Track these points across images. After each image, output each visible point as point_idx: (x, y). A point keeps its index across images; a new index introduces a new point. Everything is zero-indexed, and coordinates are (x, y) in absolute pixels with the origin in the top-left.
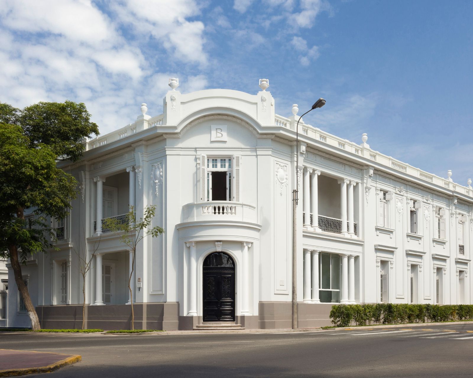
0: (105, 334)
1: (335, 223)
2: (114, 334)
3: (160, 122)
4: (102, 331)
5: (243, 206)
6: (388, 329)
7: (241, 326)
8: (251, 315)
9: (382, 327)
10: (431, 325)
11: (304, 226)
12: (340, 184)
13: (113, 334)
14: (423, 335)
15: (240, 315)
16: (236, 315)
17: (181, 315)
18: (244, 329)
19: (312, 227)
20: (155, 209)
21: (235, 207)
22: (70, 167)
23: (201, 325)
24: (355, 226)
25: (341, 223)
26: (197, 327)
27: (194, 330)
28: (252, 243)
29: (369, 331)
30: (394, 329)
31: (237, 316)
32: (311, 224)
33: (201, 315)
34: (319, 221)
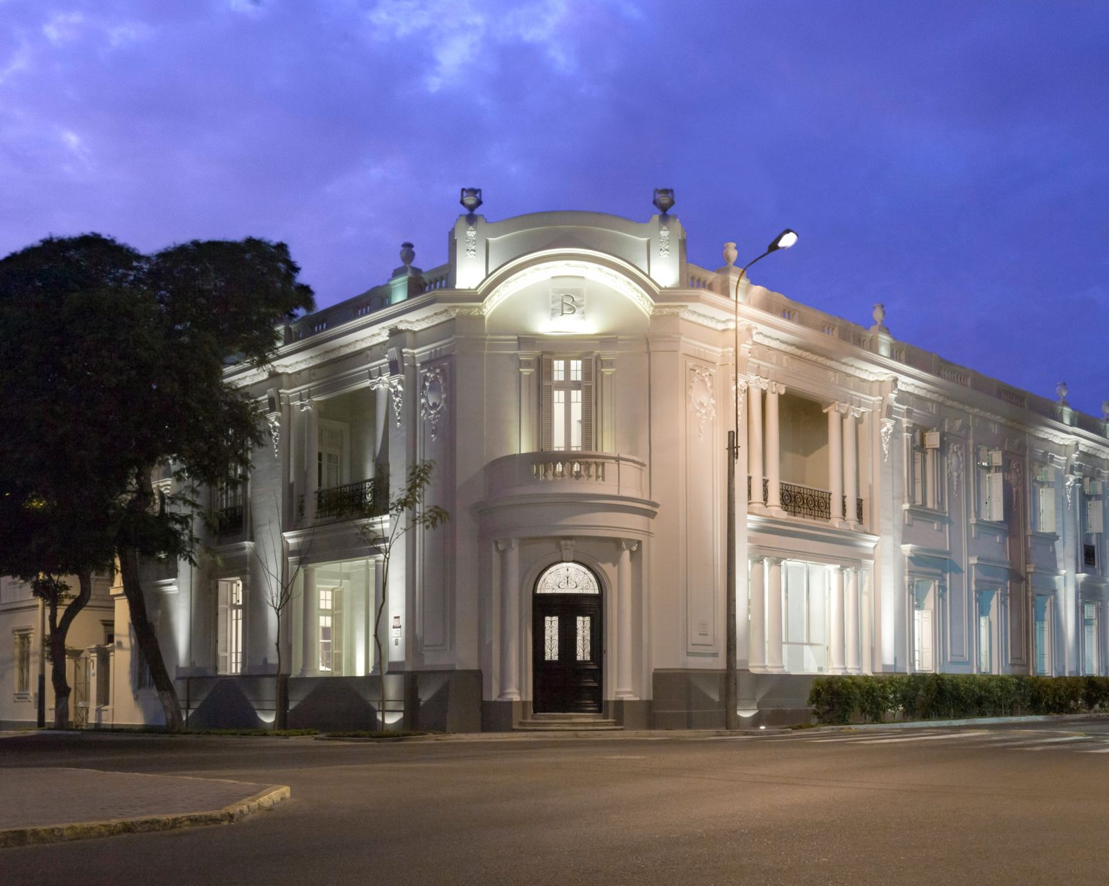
0: (322, 739)
1: (816, 498)
2: (343, 740)
3: (441, 283)
4: (316, 734)
5: (621, 462)
6: (936, 730)
7: (616, 724)
8: (638, 699)
9: (922, 726)
10: (1027, 720)
11: (749, 504)
12: (827, 413)
13: (340, 740)
14: (1016, 743)
15: (614, 699)
16: (604, 699)
17: (485, 699)
18: (622, 729)
19: (767, 507)
20: (430, 467)
21: (603, 464)
22: (248, 379)
23: (529, 721)
24: (859, 504)
25: (830, 499)
26: (521, 723)
27: (514, 730)
28: (639, 542)
29: (895, 733)
30: (949, 731)
31: (607, 702)
32: (764, 500)
33: (530, 698)
34: (782, 494)
